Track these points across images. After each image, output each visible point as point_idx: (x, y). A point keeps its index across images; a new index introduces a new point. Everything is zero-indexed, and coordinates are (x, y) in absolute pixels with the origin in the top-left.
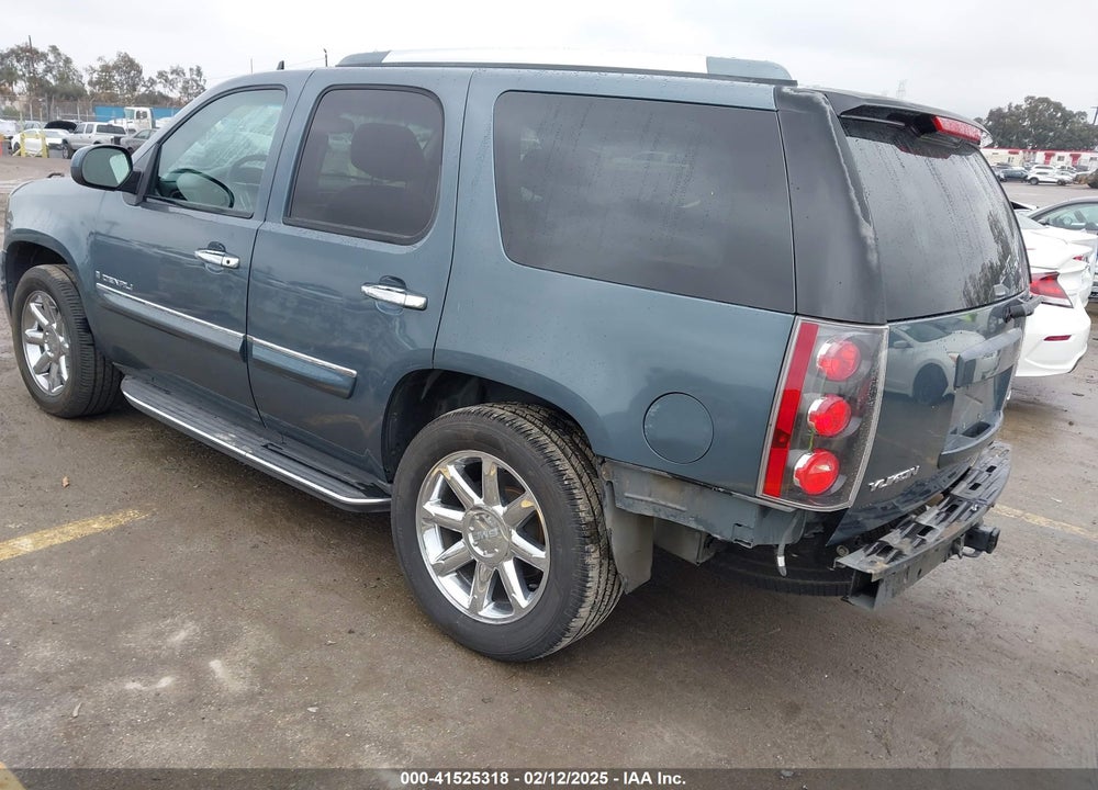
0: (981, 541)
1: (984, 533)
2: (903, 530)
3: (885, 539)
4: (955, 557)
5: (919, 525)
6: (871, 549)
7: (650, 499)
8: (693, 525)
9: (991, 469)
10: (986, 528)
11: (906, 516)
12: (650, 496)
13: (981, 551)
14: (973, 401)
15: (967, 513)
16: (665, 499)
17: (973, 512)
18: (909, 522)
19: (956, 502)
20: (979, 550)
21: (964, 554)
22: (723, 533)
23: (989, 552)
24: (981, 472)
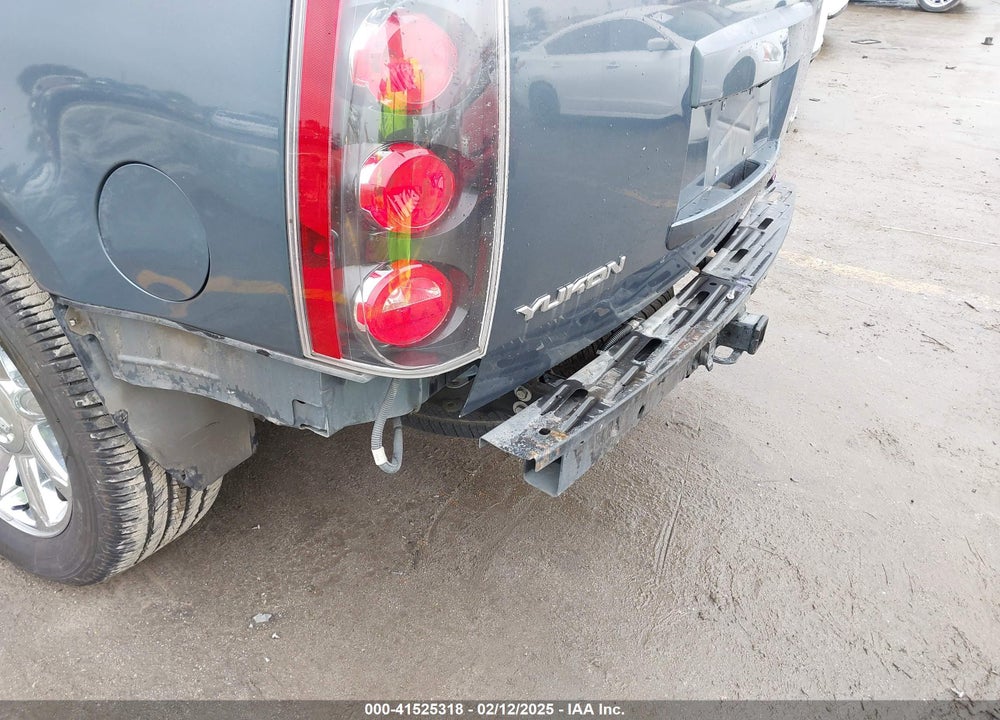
0: (741, 338)
1: (745, 327)
2: (613, 352)
3: (576, 377)
4: (702, 367)
5: (641, 337)
6: (550, 402)
7: (161, 363)
8: (236, 402)
9: (767, 223)
10: (748, 320)
11: (624, 325)
12: (159, 356)
13: (741, 351)
14: (734, 128)
15: (721, 304)
16: (184, 360)
17: (729, 302)
18: (629, 335)
19: (707, 288)
20: (738, 350)
21: (716, 361)
22: (280, 416)
23: (751, 351)
24: (752, 230)
